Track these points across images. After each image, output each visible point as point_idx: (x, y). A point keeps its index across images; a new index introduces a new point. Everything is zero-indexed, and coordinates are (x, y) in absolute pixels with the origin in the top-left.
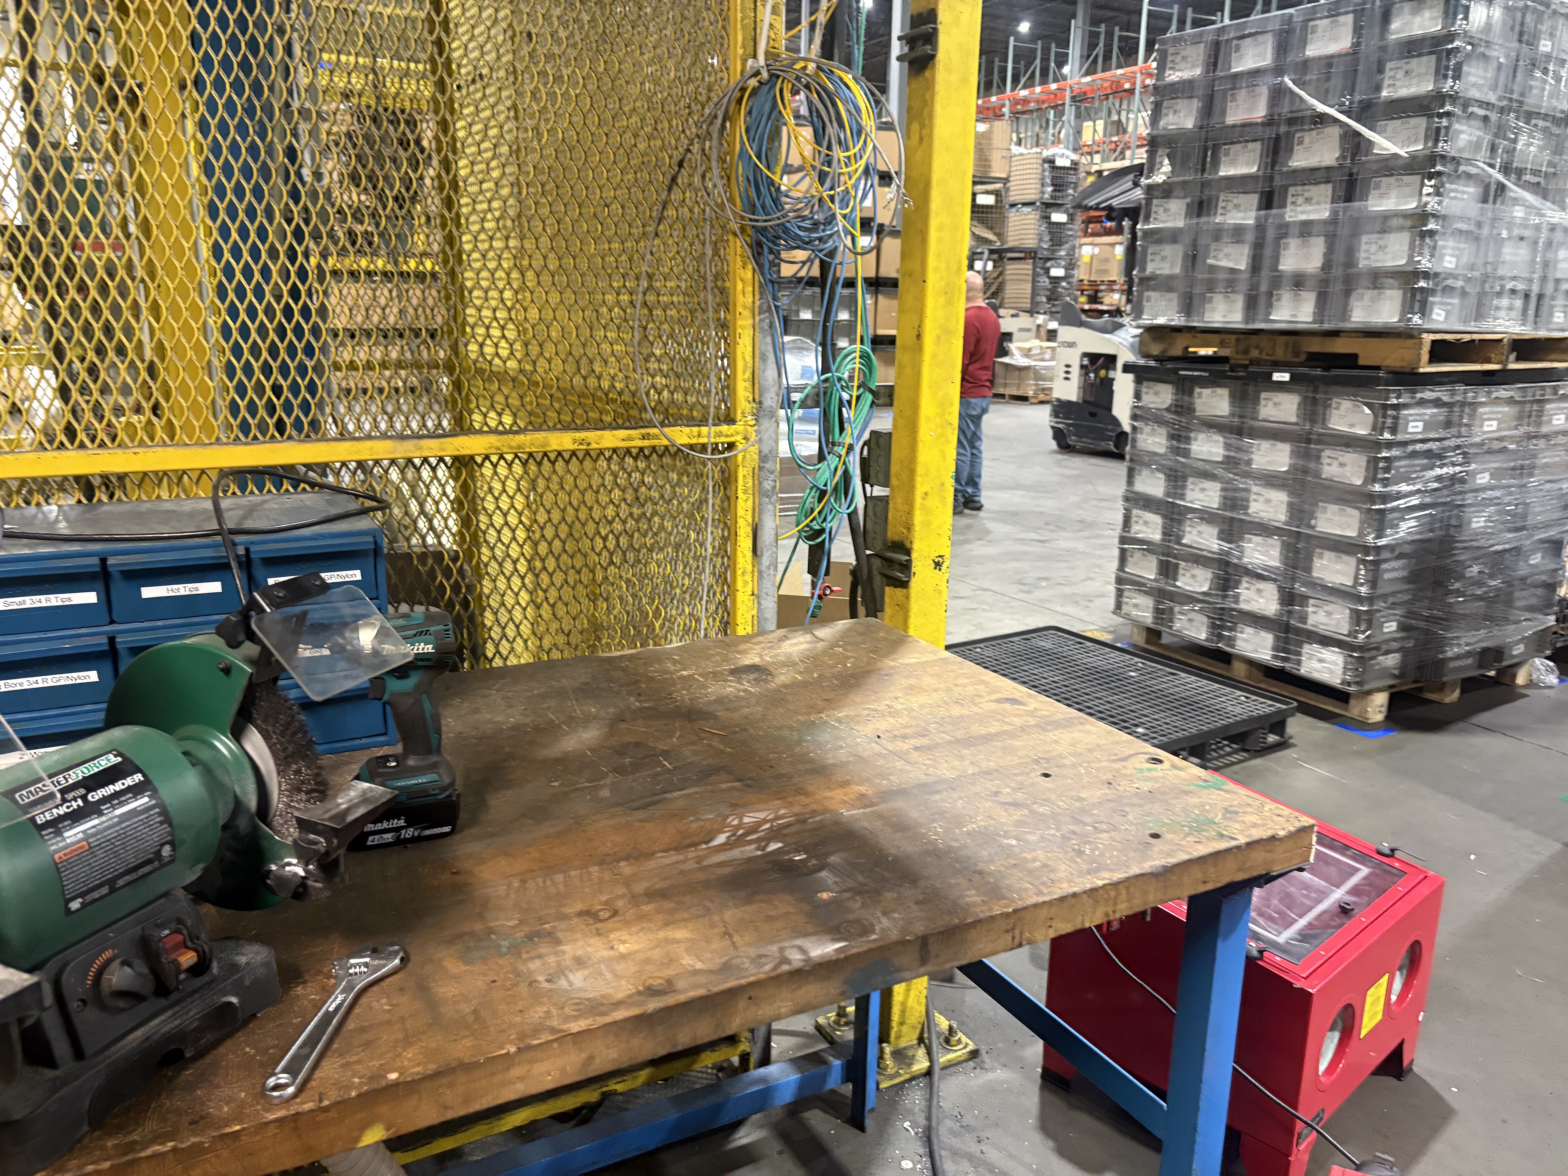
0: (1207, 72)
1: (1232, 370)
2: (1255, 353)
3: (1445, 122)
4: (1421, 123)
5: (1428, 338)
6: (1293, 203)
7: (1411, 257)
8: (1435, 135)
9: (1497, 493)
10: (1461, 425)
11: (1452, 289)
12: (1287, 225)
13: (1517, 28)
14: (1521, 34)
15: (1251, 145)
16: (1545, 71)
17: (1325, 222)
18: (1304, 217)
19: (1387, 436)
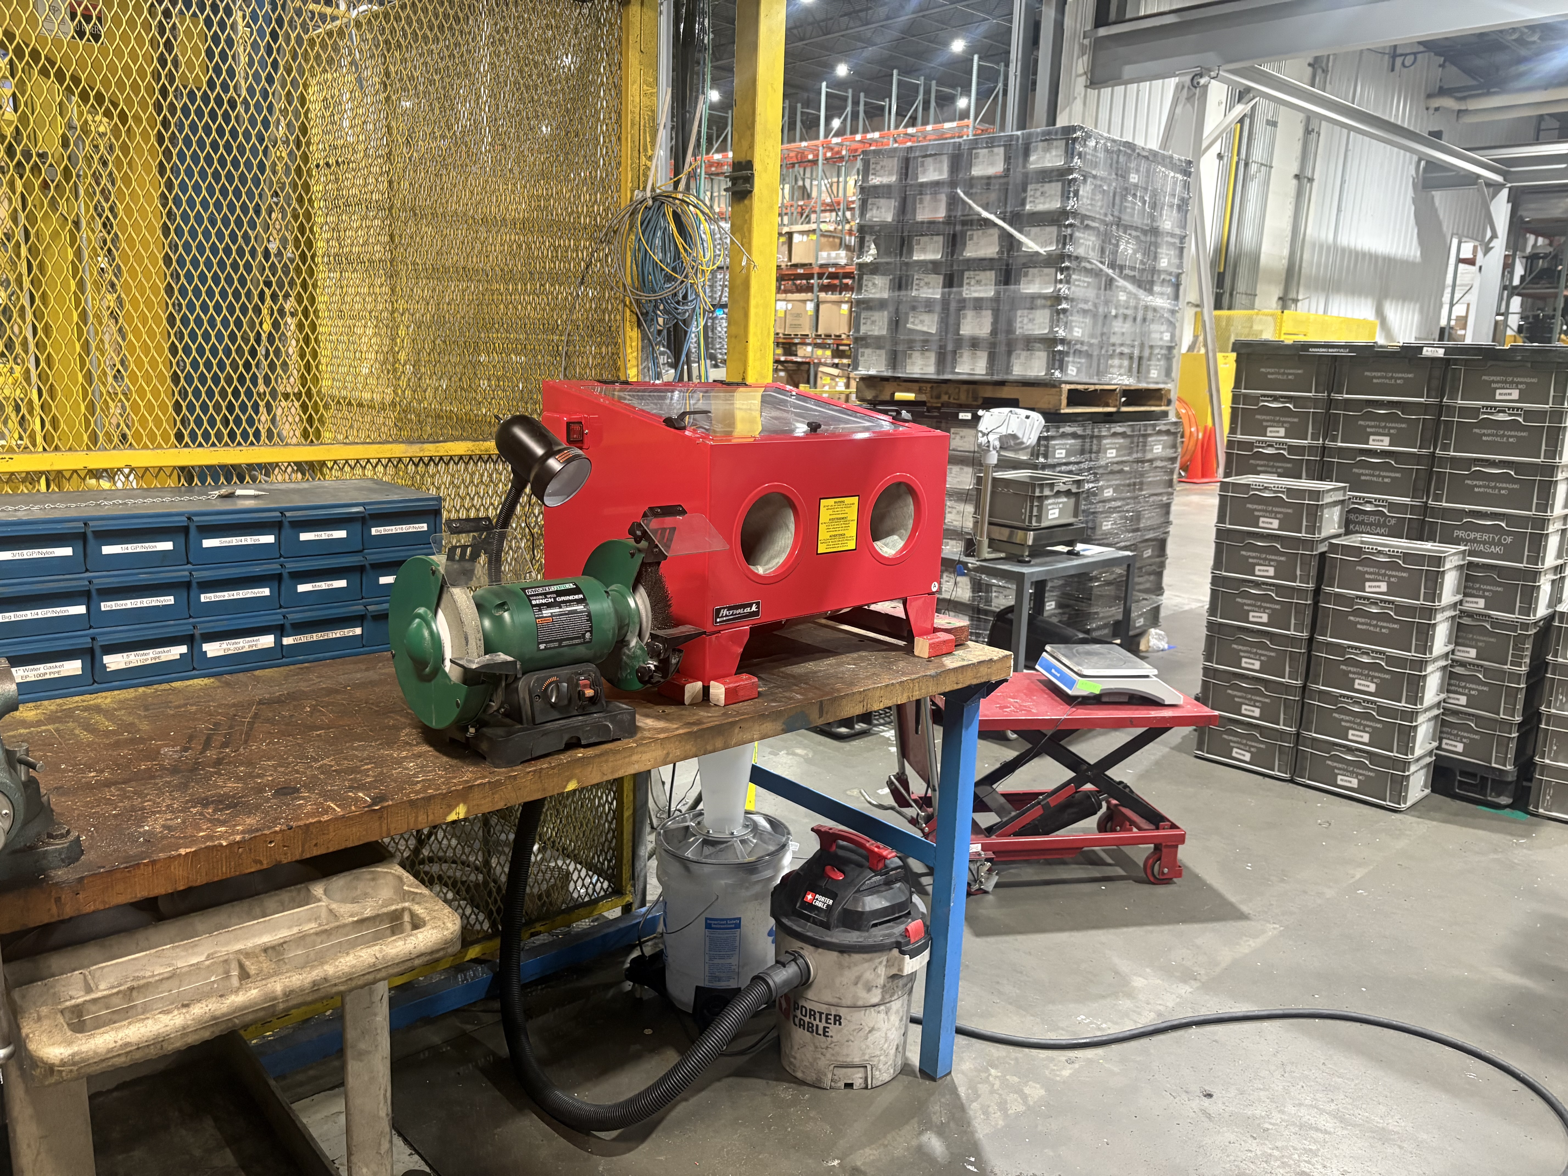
0: (901, 180)
1: (928, 411)
2: (945, 398)
3: (1069, 231)
4: (1054, 230)
5: (1066, 387)
6: (968, 284)
7: (1051, 328)
8: (1063, 240)
9: (1119, 503)
10: (1091, 452)
11: (1080, 352)
12: (964, 300)
13: (1114, 165)
14: (1117, 169)
15: (935, 238)
16: (1135, 196)
17: (991, 299)
18: (976, 295)
19: (1042, 460)
